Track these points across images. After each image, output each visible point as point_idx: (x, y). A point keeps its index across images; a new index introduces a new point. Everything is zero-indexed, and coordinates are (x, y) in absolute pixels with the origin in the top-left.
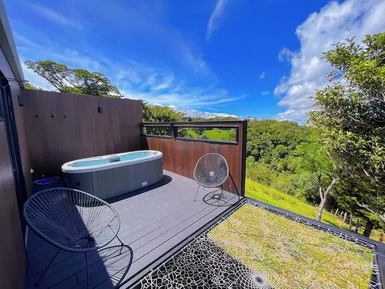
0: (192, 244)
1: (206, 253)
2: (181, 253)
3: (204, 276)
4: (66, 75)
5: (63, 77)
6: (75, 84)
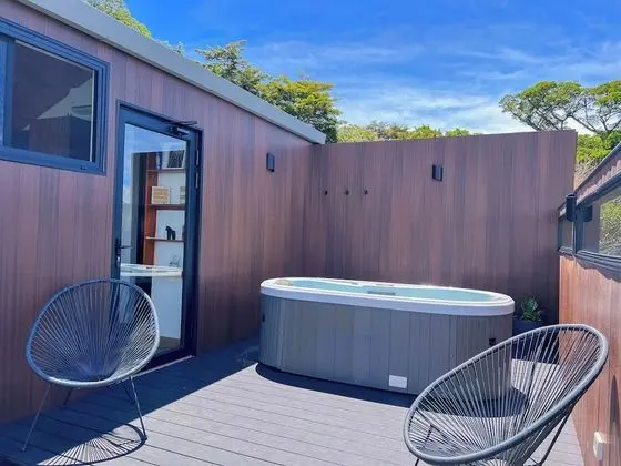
4: (577, 107)
5: (569, 115)
6: (597, 128)
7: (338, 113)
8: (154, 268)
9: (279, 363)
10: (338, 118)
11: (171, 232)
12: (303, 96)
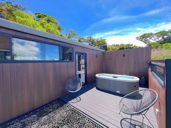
0: (83, 117)
1: (79, 123)
2: (79, 114)
3: (68, 122)
4: (152, 37)
5: (150, 39)
6: (156, 40)
7: (107, 43)
8: (81, 72)
9: (99, 87)
10: (107, 44)
11: (83, 68)
12: (101, 42)
